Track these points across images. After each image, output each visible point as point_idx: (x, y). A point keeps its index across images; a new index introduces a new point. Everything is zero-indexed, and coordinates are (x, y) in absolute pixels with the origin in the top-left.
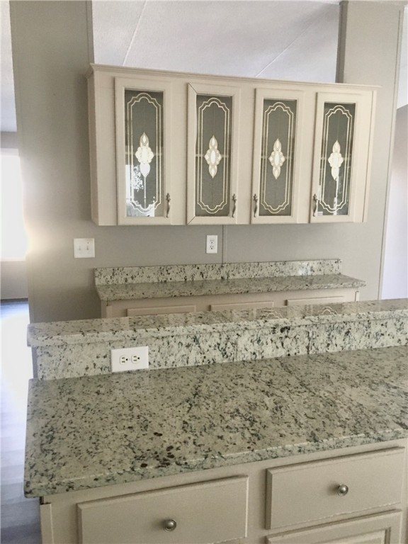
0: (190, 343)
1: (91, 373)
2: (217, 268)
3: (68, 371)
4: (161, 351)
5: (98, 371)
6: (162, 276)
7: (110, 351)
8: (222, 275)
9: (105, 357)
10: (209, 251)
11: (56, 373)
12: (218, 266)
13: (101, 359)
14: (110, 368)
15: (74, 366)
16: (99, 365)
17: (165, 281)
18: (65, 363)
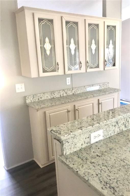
0: (116, 124)
1: (83, 146)
2: (71, 90)
3: (75, 148)
4: (107, 130)
5: (86, 145)
6: (52, 96)
7: (90, 135)
8: (73, 92)
9: (88, 138)
10: (68, 84)
11: (71, 150)
12: (72, 89)
13: (87, 139)
14: (90, 142)
15: (77, 145)
16: (86, 142)
17: (53, 98)
18: (74, 144)
